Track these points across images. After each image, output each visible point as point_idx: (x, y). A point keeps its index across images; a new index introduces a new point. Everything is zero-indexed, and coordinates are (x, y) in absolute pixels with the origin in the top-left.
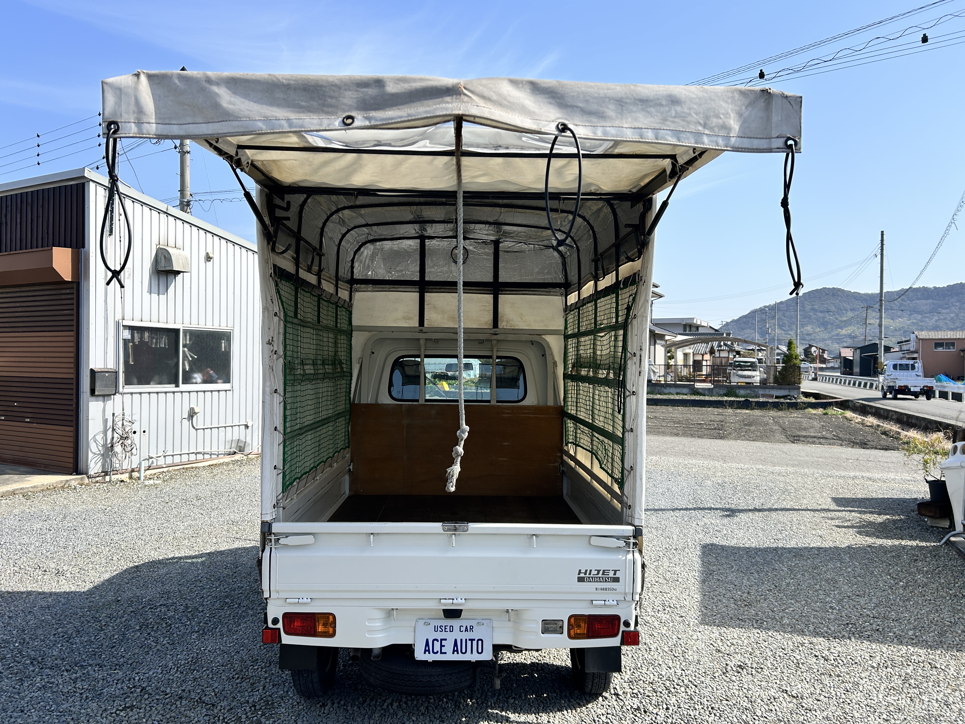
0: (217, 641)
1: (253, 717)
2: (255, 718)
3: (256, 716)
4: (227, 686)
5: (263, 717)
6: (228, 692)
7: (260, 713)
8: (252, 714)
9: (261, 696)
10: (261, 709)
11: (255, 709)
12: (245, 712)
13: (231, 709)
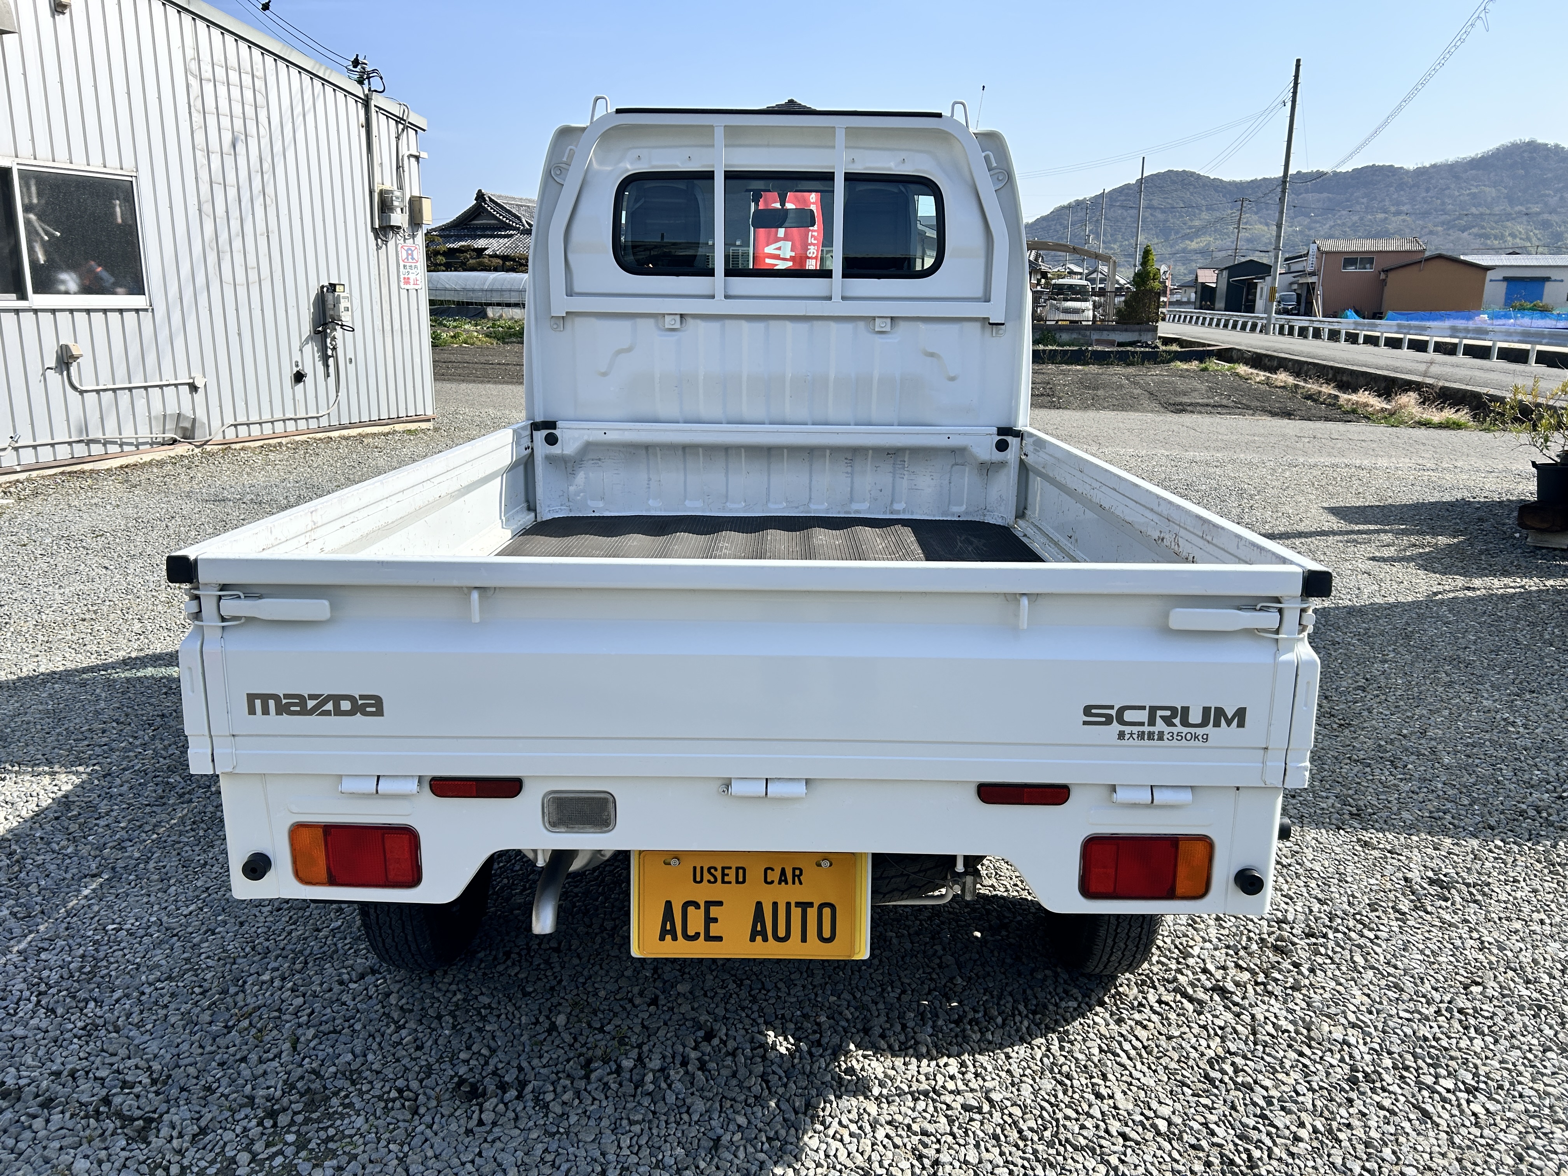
0: (153, 899)
1: (272, 1157)
2: (279, 1160)
3: (281, 1152)
4: (185, 1047)
5: (303, 1154)
6: (192, 1070)
7: (291, 1138)
8: (268, 1145)
9: (288, 1073)
10: (292, 1123)
11: (275, 1125)
12: (245, 1141)
13: (203, 1131)
